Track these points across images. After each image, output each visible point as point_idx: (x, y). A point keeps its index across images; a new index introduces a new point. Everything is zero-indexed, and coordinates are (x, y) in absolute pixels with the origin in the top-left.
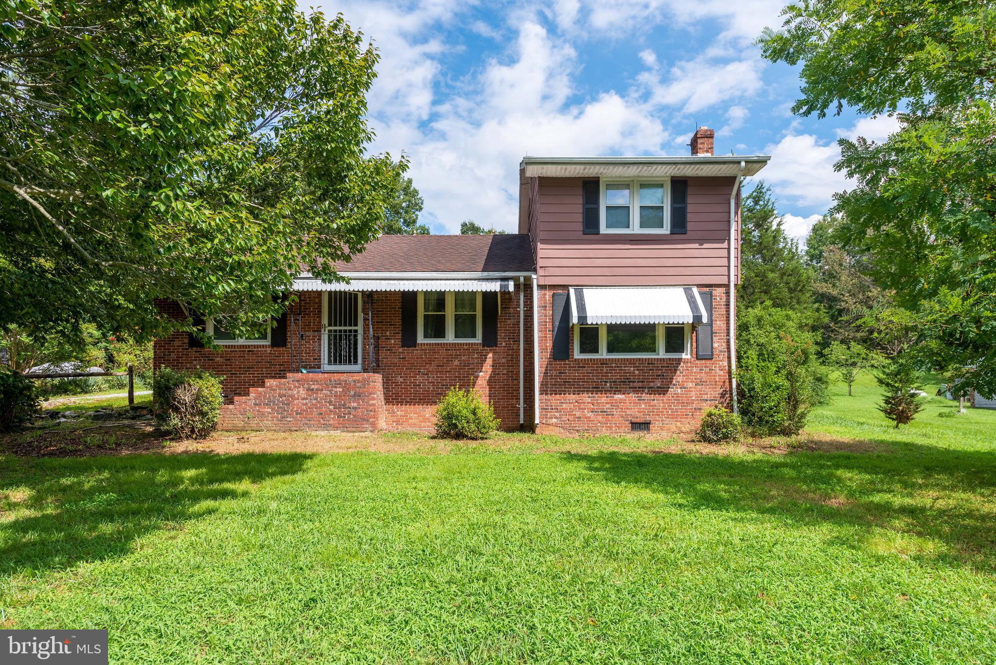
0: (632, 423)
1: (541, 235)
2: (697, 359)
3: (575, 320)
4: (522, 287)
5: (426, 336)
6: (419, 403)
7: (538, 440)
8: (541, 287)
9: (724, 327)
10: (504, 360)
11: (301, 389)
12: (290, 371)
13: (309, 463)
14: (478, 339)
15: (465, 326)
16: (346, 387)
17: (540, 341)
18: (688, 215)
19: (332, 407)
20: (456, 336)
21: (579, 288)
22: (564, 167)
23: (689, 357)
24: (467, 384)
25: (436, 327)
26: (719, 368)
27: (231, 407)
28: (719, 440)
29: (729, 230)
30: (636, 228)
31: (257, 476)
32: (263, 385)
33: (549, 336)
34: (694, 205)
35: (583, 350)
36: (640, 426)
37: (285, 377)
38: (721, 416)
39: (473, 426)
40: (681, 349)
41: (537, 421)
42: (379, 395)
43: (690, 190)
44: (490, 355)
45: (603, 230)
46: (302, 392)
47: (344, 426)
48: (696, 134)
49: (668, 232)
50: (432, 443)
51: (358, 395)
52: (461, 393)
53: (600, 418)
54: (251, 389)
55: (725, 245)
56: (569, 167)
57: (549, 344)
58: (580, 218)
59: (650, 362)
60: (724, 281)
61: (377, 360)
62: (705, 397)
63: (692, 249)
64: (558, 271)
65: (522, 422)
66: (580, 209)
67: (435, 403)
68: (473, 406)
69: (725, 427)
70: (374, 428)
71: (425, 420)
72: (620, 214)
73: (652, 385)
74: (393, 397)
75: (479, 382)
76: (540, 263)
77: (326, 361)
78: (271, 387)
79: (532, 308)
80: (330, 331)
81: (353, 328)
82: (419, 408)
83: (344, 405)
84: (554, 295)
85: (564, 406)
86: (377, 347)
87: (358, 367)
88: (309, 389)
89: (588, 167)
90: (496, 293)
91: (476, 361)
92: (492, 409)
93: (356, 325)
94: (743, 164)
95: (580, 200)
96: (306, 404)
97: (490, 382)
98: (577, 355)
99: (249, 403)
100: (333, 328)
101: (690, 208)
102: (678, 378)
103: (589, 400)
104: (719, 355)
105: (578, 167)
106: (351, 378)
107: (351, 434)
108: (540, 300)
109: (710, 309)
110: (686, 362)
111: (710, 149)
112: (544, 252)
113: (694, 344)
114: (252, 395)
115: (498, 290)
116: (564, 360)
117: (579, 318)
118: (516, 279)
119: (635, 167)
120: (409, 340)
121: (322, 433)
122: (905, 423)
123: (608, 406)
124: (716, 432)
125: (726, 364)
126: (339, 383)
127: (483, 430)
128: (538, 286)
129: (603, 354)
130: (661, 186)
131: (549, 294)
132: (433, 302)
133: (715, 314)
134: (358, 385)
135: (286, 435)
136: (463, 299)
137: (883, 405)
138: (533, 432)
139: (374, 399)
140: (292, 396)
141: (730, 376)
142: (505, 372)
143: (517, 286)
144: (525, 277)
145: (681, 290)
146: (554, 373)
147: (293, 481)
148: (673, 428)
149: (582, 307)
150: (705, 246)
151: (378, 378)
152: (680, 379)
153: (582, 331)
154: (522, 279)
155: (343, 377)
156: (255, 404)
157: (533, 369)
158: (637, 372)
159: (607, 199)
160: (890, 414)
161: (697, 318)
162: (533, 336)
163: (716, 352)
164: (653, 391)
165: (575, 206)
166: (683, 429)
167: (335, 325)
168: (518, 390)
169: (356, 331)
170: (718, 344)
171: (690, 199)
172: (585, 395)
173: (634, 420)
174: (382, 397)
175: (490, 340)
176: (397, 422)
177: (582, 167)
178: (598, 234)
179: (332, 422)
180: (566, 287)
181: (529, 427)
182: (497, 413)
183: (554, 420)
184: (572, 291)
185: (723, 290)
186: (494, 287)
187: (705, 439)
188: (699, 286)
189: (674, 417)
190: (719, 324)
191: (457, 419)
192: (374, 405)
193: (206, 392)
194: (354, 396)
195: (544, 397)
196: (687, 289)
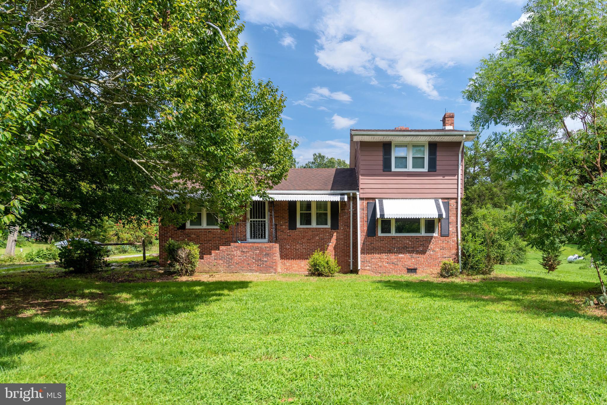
0: (408, 269)
1: (361, 172)
2: (441, 236)
3: (378, 216)
4: (351, 198)
5: (301, 224)
6: (298, 259)
7: (360, 277)
8: (361, 199)
9: (455, 220)
10: (342, 237)
11: (238, 251)
12: (232, 242)
13: (250, 285)
14: (329, 226)
15: (321, 219)
16: (261, 250)
17: (361, 227)
18: (437, 162)
19: (254, 261)
20: (317, 224)
21: (381, 200)
22: (373, 137)
23: (437, 235)
24: (323, 249)
25: (306, 220)
26: (452, 240)
27: (202, 260)
28: (449, 276)
29: (458, 170)
30: (410, 168)
31: (231, 289)
32: (218, 249)
33: (365, 224)
34: (440, 156)
35: (383, 232)
36: (412, 270)
37: (230, 245)
38: (450, 265)
39: (327, 270)
40: (433, 231)
41: (359, 268)
42: (278, 255)
43: (438, 149)
44: (335, 234)
45: (393, 169)
46: (239, 253)
47: (261, 271)
48: (445, 115)
49: (427, 171)
50: (306, 278)
51: (267, 255)
52: (321, 253)
53: (391, 266)
54: (212, 251)
55: (456, 177)
56: (375, 137)
57: (365, 228)
58: (381, 163)
59: (417, 238)
60: (455, 196)
61: (276, 236)
62: (445, 256)
63: (439, 180)
64: (370, 191)
65: (351, 269)
66: (381, 158)
67: (307, 259)
68: (326, 260)
69: (452, 270)
70: (276, 271)
71: (301, 268)
72: (402, 161)
73: (418, 249)
74: (284, 256)
75: (329, 248)
76: (361, 186)
77: (249, 237)
78: (222, 250)
79: (356, 209)
80: (251, 221)
81: (263, 220)
82: (298, 261)
83: (260, 260)
84: (368, 203)
85: (373, 260)
86: (276, 229)
87: (266, 240)
88: (242, 251)
89: (385, 137)
90: (338, 202)
91: (327, 237)
92: (336, 261)
93: (265, 218)
94: (464, 136)
95: (381, 153)
96: (241, 259)
97: (335, 248)
98: (380, 234)
99: (211, 258)
100: (252, 220)
101: (438, 158)
102: (431, 246)
103: (386, 257)
104: (452, 235)
105: (380, 137)
106: (264, 246)
107: (264, 275)
108: (361, 205)
109: (447, 210)
110: (436, 238)
111: (452, 124)
112: (363, 181)
113: (440, 229)
114: (213, 254)
115: (339, 200)
116: (373, 237)
117: (380, 215)
118: (348, 194)
119: (410, 137)
120: (292, 226)
121: (249, 274)
122: (553, 271)
123: (396, 260)
124: (447, 273)
125: (456, 239)
126: (257, 248)
127: (332, 272)
128: (360, 198)
129: (393, 233)
130: (424, 146)
131: (365, 202)
132: (305, 206)
133: (451, 213)
134: (268, 249)
135: (232, 274)
136: (321, 205)
137: (542, 261)
138: (357, 273)
139: (275, 256)
140: (234, 255)
141: (458, 245)
142: (343, 243)
143: (349, 198)
144: (353, 193)
145: (433, 201)
146: (368, 243)
147: (247, 291)
148: (429, 271)
149: (382, 210)
150: (446, 178)
151: (277, 245)
152: (432, 247)
153: (382, 221)
154: (351, 195)
155: (260, 245)
156: (215, 259)
157: (357, 241)
158: (410, 243)
159: (396, 153)
160: (545, 266)
161: (440, 215)
162: (357, 224)
163: (451, 233)
164: (418, 252)
165: (379, 156)
166: (434, 272)
167: (254, 218)
168: (349, 252)
169: (264, 221)
170: (452, 229)
171: (438, 154)
172: (384, 254)
173: (409, 267)
174: (279, 256)
175: (335, 226)
176: (287, 269)
177: (382, 137)
178: (391, 171)
179: (254, 268)
180: (374, 199)
181: (355, 271)
182: (339, 264)
183: (368, 268)
184: (377, 201)
185: (455, 201)
186: (337, 198)
187: (442, 276)
188: (442, 199)
189: (429, 266)
190: (452, 218)
191: (319, 266)
192: (275, 260)
193: (193, 252)
194: (265, 255)
195: (363, 255)
196: (436, 199)
